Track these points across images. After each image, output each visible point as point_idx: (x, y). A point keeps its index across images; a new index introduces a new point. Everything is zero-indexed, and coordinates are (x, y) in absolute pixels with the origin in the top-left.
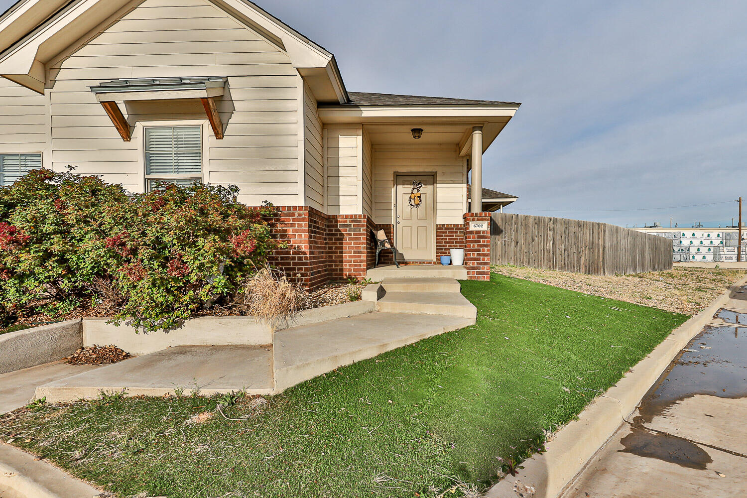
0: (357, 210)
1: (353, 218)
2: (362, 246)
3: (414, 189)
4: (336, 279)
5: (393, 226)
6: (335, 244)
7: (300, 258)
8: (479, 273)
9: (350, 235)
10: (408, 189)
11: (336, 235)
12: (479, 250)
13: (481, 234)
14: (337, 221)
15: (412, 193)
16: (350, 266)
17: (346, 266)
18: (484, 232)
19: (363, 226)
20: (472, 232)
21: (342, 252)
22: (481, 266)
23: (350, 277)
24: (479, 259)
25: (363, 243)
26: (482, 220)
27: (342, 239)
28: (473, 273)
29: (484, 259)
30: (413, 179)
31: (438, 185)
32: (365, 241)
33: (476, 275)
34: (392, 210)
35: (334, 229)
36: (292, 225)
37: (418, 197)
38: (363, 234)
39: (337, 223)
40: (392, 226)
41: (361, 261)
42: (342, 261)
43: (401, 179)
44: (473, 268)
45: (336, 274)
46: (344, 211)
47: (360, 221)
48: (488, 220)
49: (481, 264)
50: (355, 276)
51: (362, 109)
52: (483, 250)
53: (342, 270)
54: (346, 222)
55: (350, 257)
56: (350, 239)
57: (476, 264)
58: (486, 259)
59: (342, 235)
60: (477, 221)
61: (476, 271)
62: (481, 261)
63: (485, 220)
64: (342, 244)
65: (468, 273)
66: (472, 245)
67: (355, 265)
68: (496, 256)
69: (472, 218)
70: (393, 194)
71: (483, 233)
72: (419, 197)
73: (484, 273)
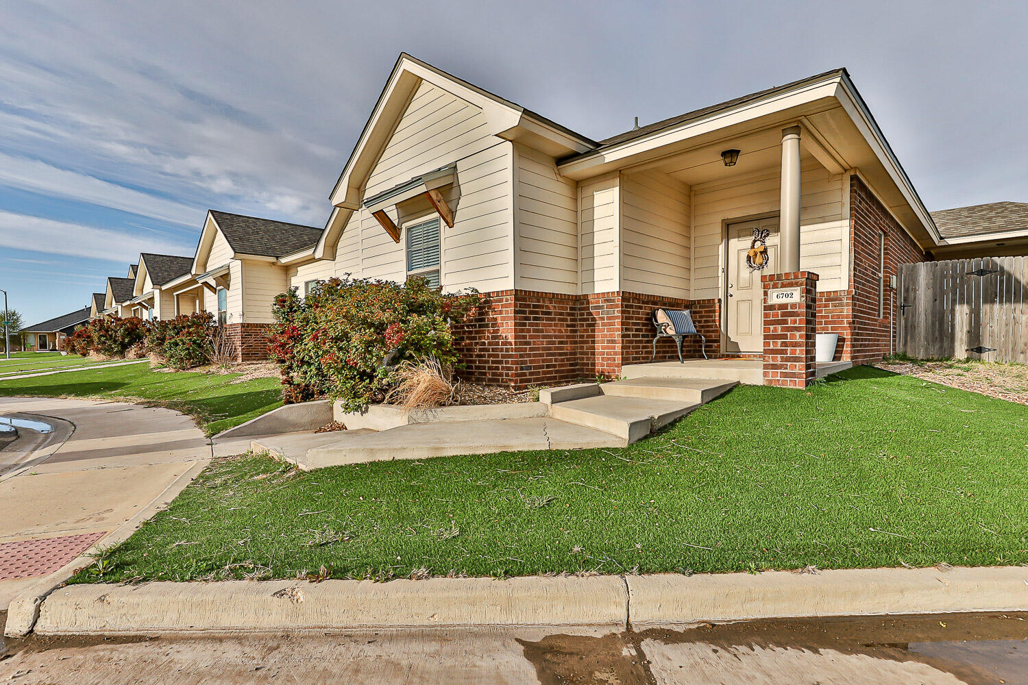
0: (614, 286)
1: (608, 298)
2: (616, 333)
3: (755, 241)
4: (587, 376)
5: (720, 300)
6: (586, 331)
7: (507, 350)
8: (785, 375)
9: (602, 319)
11: (587, 320)
12: (785, 337)
13: (789, 310)
14: (588, 303)
15: (753, 247)
16: (603, 359)
17: (599, 359)
18: (793, 306)
19: (617, 306)
20: (773, 307)
21: (593, 342)
22: (789, 363)
23: (602, 373)
24: (784, 352)
25: (617, 330)
26: (791, 285)
27: (593, 325)
28: (775, 374)
29: (793, 352)
32: (620, 327)
33: (779, 378)
34: (720, 278)
35: (585, 312)
36: (501, 312)
38: (617, 317)
39: (589, 304)
41: (616, 354)
42: (593, 354)
43: (733, 230)
44: (774, 367)
45: (587, 370)
46: (600, 288)
47: (613, 301)
48: (801, 285)
49: (788, 359)
50: (609, 373)
52: (793, 336)
53: (593, 364)
54: (598, 302)
55: (603, 348)
56: (603, 325)
57: (779, 359)
58: (798, 352)
59: (594, 319)
60: (781, 287)
61: (779, 371)
62: (788, 355)
63: (797, 284)
64: (593, 331)
65: (765, 374)
66: (772, 328)
67: (609, 359)
69: (772, 283)
70: (720, 253)
71: (791, 308)
72: (765, 252)
73: (793, 375)
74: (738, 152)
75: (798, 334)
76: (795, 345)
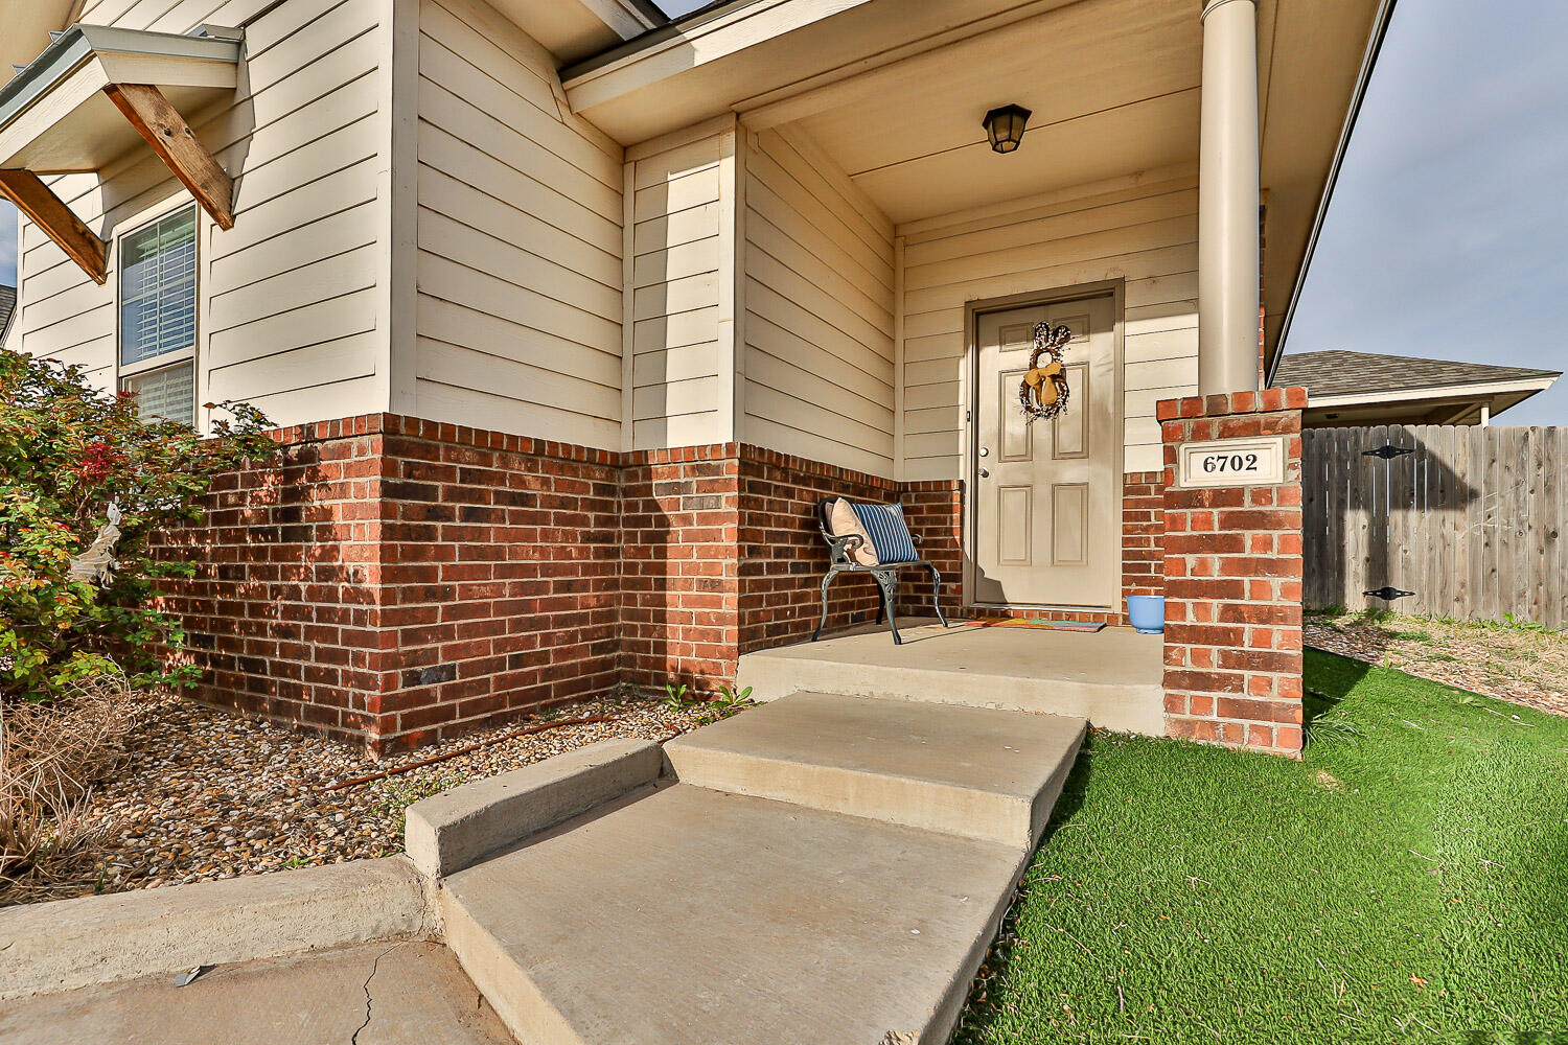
0: (719, 431)
1: (699, 461)
2: (724, 562)
3: (1038, 352)
4: (645, 679)
5: (962, 483)
6: (643, 552)
7: (360, 618)
8: (1235, 709)
9: (686, 520)
10: (1020, 355)
11: (645, 521)
12: (1234, 590)
13: (1248, 506)
14: (648, 474)
15: (1033, 365)
16: (686, 632)
17: (675, 635)
18: (1261, 494)
19: (726, 485)
20: (1191, 498)
21: (662, 585)
22: (1248, 674)
23: (685, 678)
24: (1233, 637)
25: (727, 551)
26: (1253, 430)
27: (662, 537)
28: (1201, 705)
29: (1262, 639)
30: (1035, 317)
31: (1131, 327)
32: (734, 544)
33: (1214, 717)
34: (962, 434)
35: (640, 500)
36: (343, 491)
37: (1054, 378)
38: (727, 517)
39: (651, 479)
40: (955, 486)
41: (722, 619)
42: (661, 617)
43: (989, 325)
44: (1200, 681)
45: (646, 662)
46: (680, 435)
47: (717, 470)
48: (1286, 430)
49: (1245, 661)
50: (702, 672)
51: (688, 35)
52: (1260, 590)
53: (661, 647)
54: (675, 473)
55: (688, 602)
56: (689, 537)
57: (1215, 657)
58: (1276, 639)
59: (663, 521)
60: (1221, 436)
61: (1215, 695)
62: (1246, 648)
63: (1272, 428)
64: (662, 553)
65: (1171, 704)
66: (1191, 560)
67: (703, 635)
68: (1445, 584)
69: (1191, 423)
70: (962, 376)
71: (1255, 501)
72: (1059, 378)
73: (1262, 711)
74: (1025, 114)
75: (1276, 582)
76: (1267, 616)
